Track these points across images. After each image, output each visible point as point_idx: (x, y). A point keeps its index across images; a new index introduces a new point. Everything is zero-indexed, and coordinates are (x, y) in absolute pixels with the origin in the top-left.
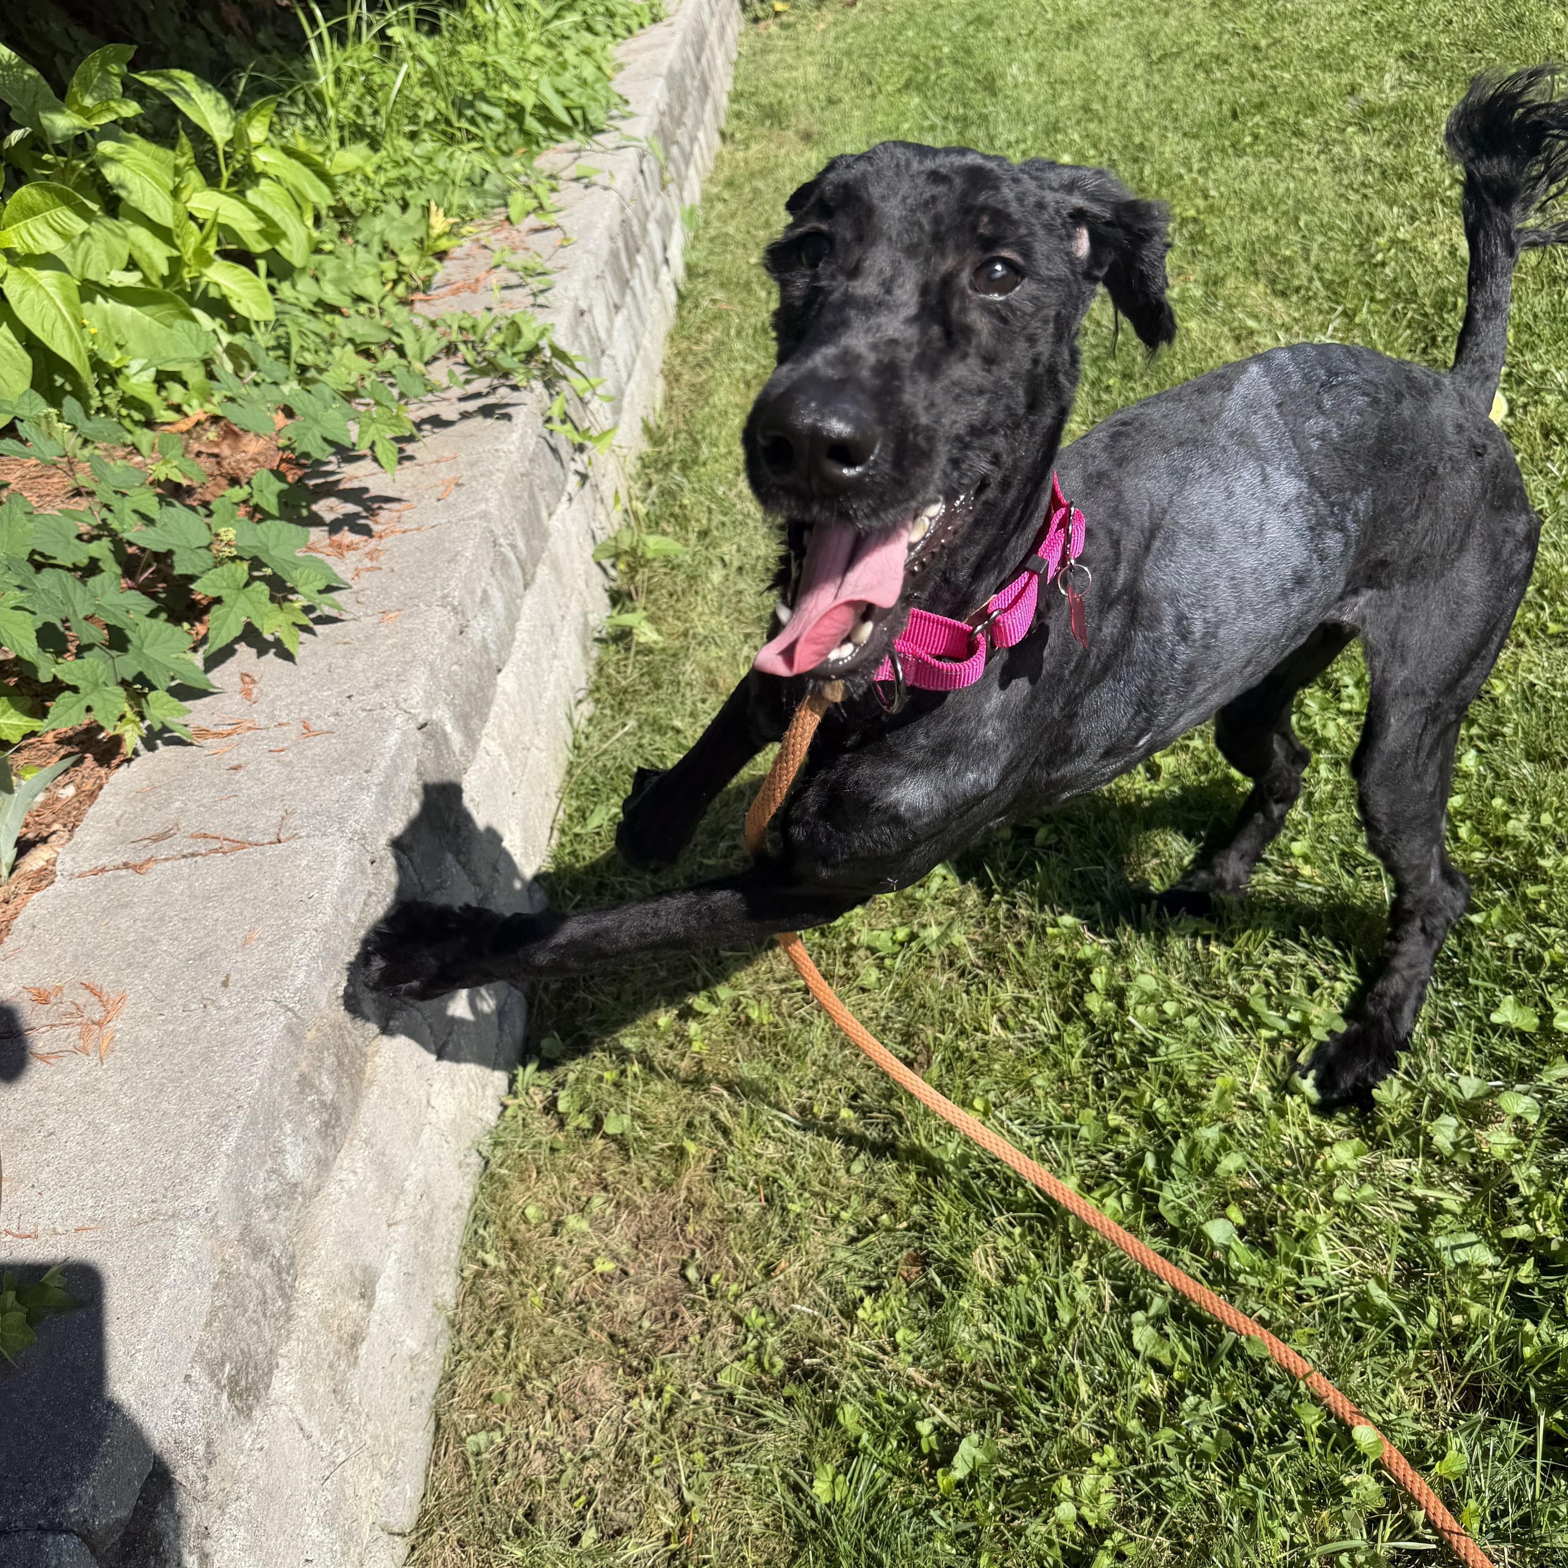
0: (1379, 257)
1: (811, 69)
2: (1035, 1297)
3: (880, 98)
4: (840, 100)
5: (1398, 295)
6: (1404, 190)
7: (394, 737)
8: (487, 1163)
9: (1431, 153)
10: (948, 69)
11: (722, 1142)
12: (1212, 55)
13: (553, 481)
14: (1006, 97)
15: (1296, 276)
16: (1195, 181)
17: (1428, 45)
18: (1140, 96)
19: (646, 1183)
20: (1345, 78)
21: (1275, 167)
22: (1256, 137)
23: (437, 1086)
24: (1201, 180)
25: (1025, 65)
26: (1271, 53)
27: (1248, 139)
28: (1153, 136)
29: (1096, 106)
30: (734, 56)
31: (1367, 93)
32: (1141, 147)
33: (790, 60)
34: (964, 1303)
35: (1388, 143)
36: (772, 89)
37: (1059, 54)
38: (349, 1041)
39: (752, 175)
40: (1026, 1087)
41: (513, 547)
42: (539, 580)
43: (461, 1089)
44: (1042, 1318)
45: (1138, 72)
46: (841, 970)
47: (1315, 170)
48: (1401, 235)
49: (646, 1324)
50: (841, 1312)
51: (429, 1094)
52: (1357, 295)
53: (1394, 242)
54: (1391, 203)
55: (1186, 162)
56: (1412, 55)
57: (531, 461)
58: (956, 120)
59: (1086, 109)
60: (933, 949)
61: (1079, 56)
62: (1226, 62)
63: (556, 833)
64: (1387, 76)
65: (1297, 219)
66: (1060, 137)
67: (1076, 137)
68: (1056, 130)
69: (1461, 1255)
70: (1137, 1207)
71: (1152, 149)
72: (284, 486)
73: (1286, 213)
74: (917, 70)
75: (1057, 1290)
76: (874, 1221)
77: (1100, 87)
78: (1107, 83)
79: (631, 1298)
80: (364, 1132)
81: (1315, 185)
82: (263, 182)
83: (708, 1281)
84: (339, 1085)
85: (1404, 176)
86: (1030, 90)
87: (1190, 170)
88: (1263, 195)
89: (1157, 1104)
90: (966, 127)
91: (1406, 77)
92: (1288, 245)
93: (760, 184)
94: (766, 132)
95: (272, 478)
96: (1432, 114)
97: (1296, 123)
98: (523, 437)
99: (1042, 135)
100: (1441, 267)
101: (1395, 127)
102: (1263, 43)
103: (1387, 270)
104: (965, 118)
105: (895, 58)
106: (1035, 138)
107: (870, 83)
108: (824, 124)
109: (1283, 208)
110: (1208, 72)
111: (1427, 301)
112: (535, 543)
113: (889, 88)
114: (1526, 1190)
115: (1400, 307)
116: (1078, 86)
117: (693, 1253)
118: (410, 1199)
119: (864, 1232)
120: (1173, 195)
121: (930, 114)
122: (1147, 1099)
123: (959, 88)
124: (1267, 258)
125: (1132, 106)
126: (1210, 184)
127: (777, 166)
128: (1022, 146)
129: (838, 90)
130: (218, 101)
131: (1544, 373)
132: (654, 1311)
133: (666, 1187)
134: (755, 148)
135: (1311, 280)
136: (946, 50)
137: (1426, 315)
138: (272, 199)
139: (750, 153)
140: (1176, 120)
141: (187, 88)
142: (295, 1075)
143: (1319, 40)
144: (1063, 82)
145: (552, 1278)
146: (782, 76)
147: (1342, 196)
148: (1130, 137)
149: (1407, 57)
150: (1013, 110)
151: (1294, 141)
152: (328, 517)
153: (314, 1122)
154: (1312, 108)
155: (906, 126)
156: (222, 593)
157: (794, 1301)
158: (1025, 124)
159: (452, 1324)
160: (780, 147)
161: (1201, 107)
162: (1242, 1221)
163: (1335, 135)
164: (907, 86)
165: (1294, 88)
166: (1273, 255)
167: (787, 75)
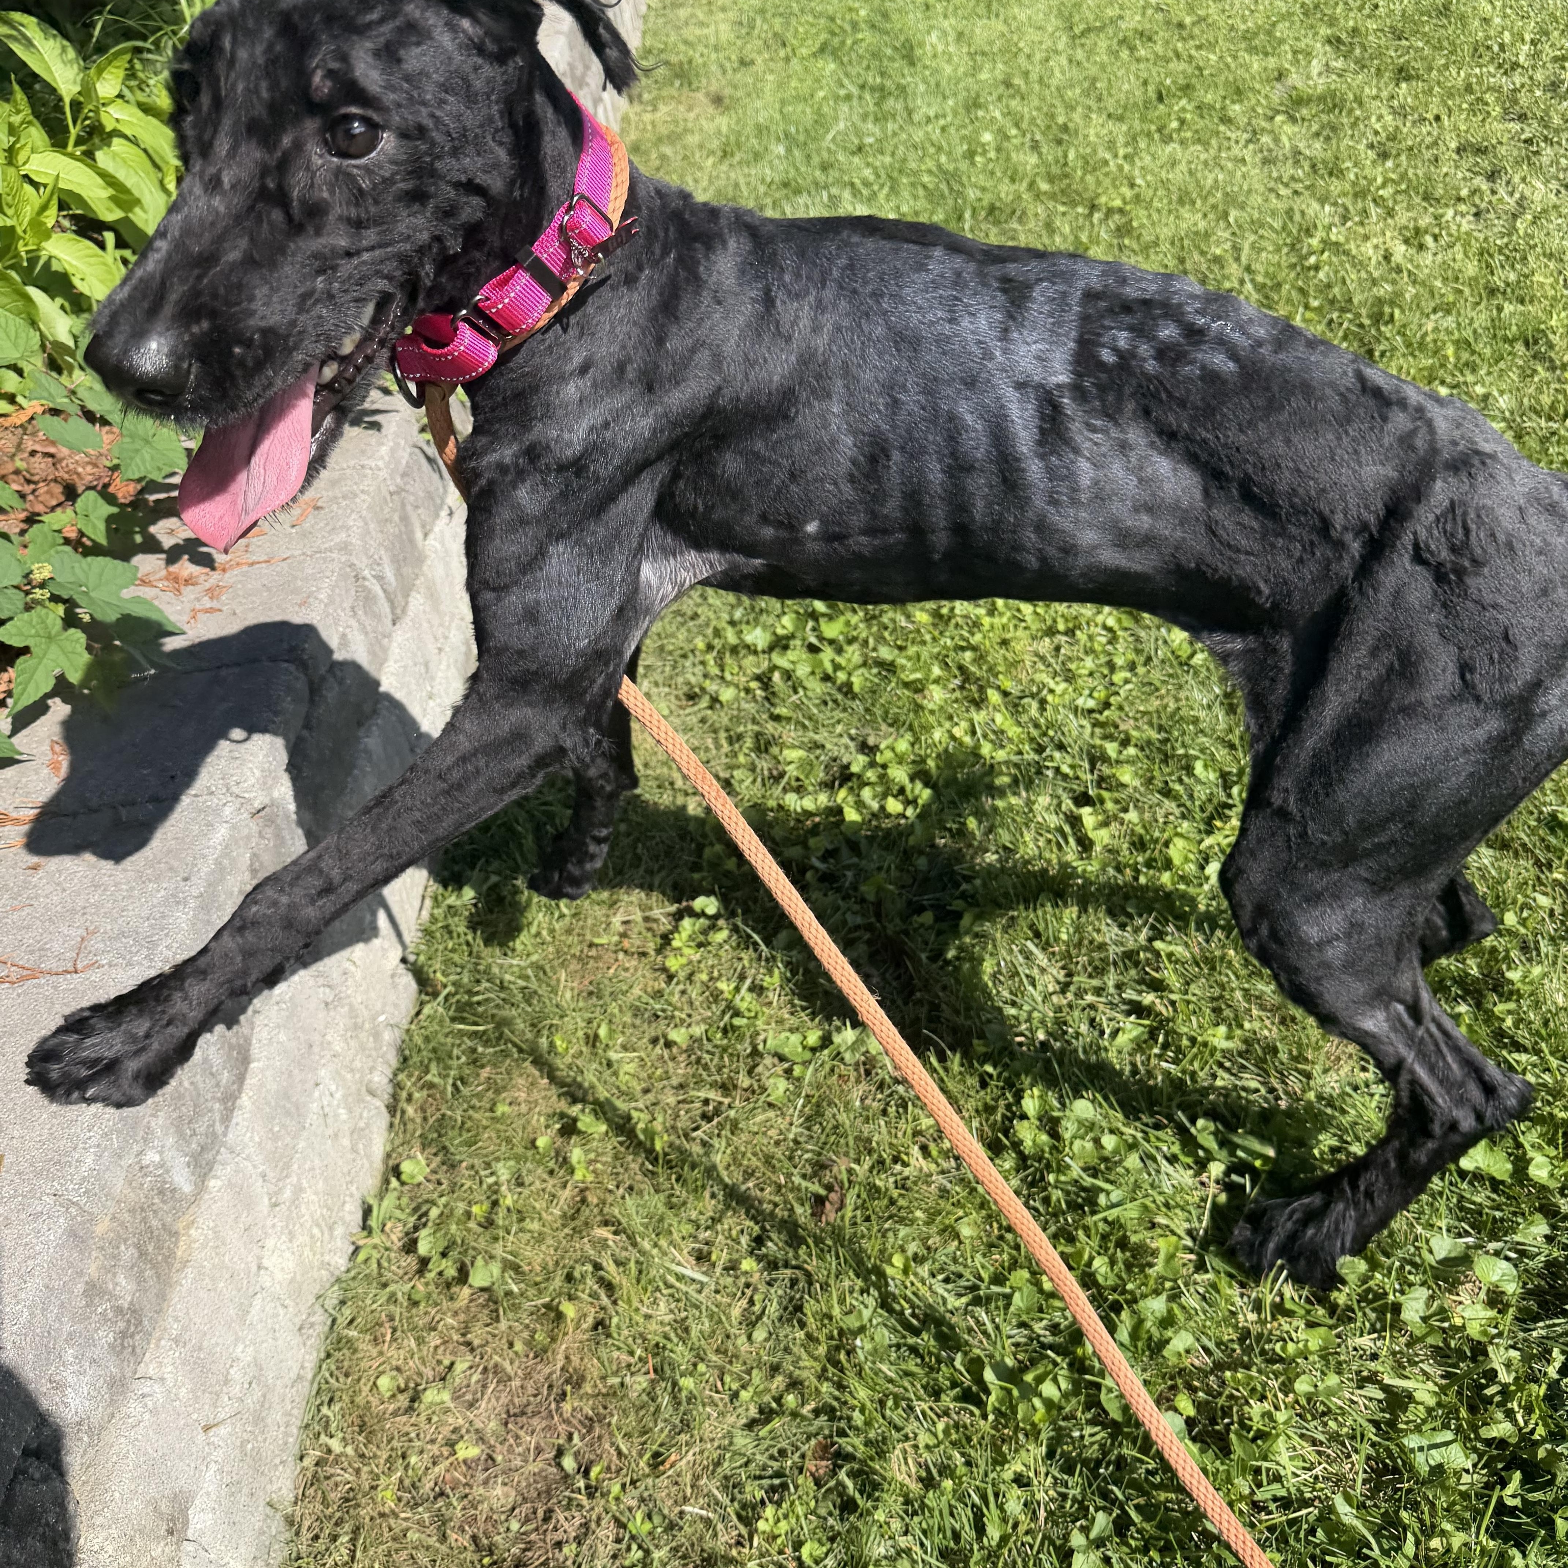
0: (1312, 260)
1: (723, 27)
2: (960, 1506)
3: (795, 61)
4: (752, 62)
5: (1332, 302)
6: (1336, 186)
7: (222, 833)
8: (334, 1321)
9: (1361, 147)
10: (866, 35)
11: (605, 1301)
12: (1136, 30)
13: (430, 496)
14: (925, 67)
15: (1227, 278)
16: (1120, 168)
17: (1355, 31)
18: (1063, 73)
19: (519, 1346)
20: (1272, 62)
21: (1203, 156)
22: (1182, 122)
23: (270, 1243)
24: (1127, 167)
25: (945, 33)
26: (1196, 31)
27: (1174, 124)
28: (1077, 116)
29: (1017, 81)
30: (643, 9)
31: (1294, 79)
32: (1065, 128)
33: (701, 16)
34: (880, 1516)
35: (1317, 134)
36: (682, 47)
37: (980, 23)
38: (155, 1223)
39: (660, 140)
40: (951, 1233)
41: (380, 578)
42: (411, 613)
43: (302, 1239)
44: (968, 1534)
45: (1060, 46)
46: (744, 1081)
47: (1243, 161)
48: (1333, 238)
49: (515, 1526)
50: (739, 1517)
51: (260, 1258)
52: (1289, 301)
53: (1327, 244)
54: (1322, 201)
55: (1111, 146)
56: (1339, 40)
57: (404, 475)
58: (873, 89)
59: (1008, 84)
60: (847, 1056)
61: (1001, 27)
62: (1150, 39)
63: (428, 903)
64: (1315, 62)
65: (1226, 215)
66: (980, 113)
67: (997, 114)
68: (977, 105)
69: (1436, 1456)
70: (1076, 1392)
71: (1076, 132)
72: (115, 510)
73: (1214, 207)
74: (833, 34)
75: (984, 1498)
76: (778, 1400)
77: (1022, 60)
78: (1029, 57)
79: (499, 1491)
80: (175, 1329)
81: (1244, 177)
82: (116, 141)
83: (586, 1474)
84: (140, 1280)
85: (1336, 172)
86: (949, 61)
87: (1116, 156)
88: (1191, 187)
89: (1096, 1263)
90: (883, 98)
91: (1334, 64)
92: (1218, 243)
93: (667, 150)
94: (675, 93)
95: (100, 501)
96: (1361, 104)
97: (1223, 108)
98: (393, 451)
99: (961, 110)
100: (1376, 274)
101: (1324, 118)
102: (1188, 20)
103: (1321, 275)
104: (882, 88)
105: (810, 19)
106: (955, 114)
107: (784, 45)
108: (735, 87)
109: (1211, 200)
110: (1132, 49)
111: (1364, 312)
112: (407, 570)
113: (804, 51)
114: (1505, 1377)
115: (1335, 315)
116: (998, 59)
117: (570, 1437)
118: (236, 1390)
119: (766, 1415)
120: (1099, 183)
121: (846, 81)
122: (1086, 1257)
123: (876, 55)
124: (1196, 256)
125: (1054, 82)
126: (1137, 172)
127: (686, 130)
128: (942, 122)
129: (751, 49)
130: (64, 50)
131: (1486, 397)
132: (526, 1508)
133: (541, 1354)
134: (663, 109)
135: (1242, 282)
136: (863, 13)
137: (1361, 326)
138: (124, 160)
139: (658, 115)
140: (1099, 99)
141: (28, 34)
142: (80, 1287)
143: (1244, 20)
144: (983, 54)
145: (406, 1468)
146: (692, 32)
147: (1271, 190)
148: (1052, 116)
149: (1334, 42)
150: (933, 83)
151: (1222, 128)
152: (168, 542)
153: (106, 1336)
154: (1238, 93)
155: (821, 94)
156: (30, 642)
157: (685, 1500)
158: (945, 97)
159: (290, 1521)
160: (690, 109)
161: (1126, 87)
162: (1191, 1411)
163: (1263, 124)
164: (823, 49)
165: (1220, 71)
166: (1203, 253)
167: (698, 32)
